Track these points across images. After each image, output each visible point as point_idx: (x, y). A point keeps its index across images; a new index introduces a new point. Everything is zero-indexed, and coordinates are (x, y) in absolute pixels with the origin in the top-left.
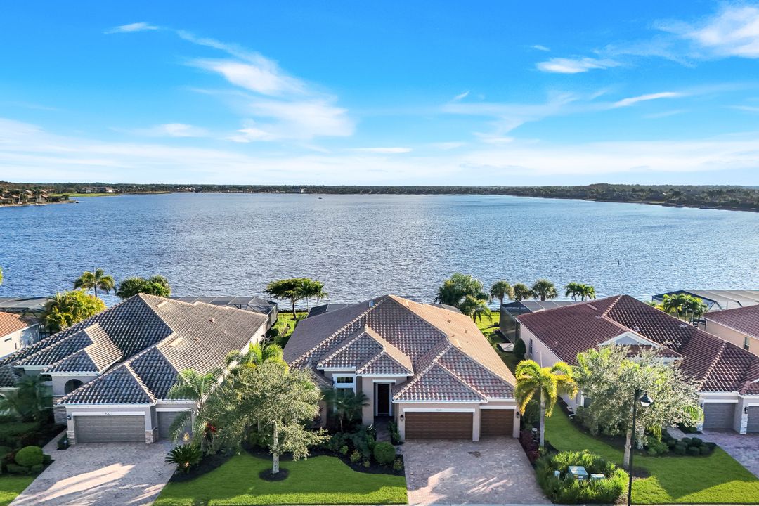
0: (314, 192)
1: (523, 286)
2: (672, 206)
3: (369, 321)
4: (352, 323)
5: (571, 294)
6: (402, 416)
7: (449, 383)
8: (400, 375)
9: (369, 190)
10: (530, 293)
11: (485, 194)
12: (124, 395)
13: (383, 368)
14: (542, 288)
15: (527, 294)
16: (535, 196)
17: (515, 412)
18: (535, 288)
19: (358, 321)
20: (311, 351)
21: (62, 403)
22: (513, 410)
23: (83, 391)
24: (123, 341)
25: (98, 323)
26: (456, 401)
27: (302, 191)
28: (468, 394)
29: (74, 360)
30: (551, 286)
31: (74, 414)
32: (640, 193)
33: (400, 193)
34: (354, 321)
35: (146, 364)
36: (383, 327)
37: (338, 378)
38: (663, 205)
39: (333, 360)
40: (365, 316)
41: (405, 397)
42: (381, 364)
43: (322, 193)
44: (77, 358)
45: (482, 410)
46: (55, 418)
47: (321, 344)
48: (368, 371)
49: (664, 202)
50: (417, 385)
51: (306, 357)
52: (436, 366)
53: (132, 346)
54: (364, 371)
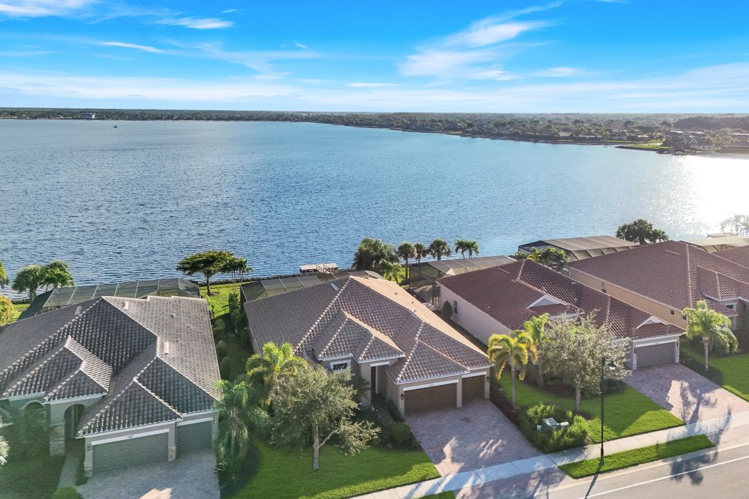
0: (108, 118)
1: (421, 245)
2: (468, 136)
3: (342, 305)
4: (328, 308)
5: (460, 250)
6: (402, 395)
7: (435, 360)
8: (394, 357)
9: (173, 116)
10: (428, 251)
11: (297, 121)
12: (148, 415)
13: (379, 353)
14: (438, 247)
15: (425, 253)
16: (347, 124)
17: (486, 377)
18: (432, 246)
19: (333, 306)
20: (302, 342)
21: (84, 433)
22: (484, 376)
23: (101, 417)
24: (106, 353)
25: (70, 336)
26: (446, 376)
27: (93, 117)
28: (453, 368)
29: (74, 383)
30: (445, 244)
31: (93, 443)
32: (439, 123)
33: (209, 119)
34: (330, 306)
35: (155, 378)
36: (356, 309)
37: (334, 366)
38: (462, 135)
39: (330, 350)
40: (337, 300)
41: (405, 377)
42: (376, 348)
43: (117, 119)
44: (76, 381)
45: (463, 379)
46: (51, 449)
47: (308, 334)
48: (368, 357)
49: (460, 132)
50: (411, 365)
51: (299, 349)
52: (420, 345)
53: (118, 358)
54: (364, 357)
